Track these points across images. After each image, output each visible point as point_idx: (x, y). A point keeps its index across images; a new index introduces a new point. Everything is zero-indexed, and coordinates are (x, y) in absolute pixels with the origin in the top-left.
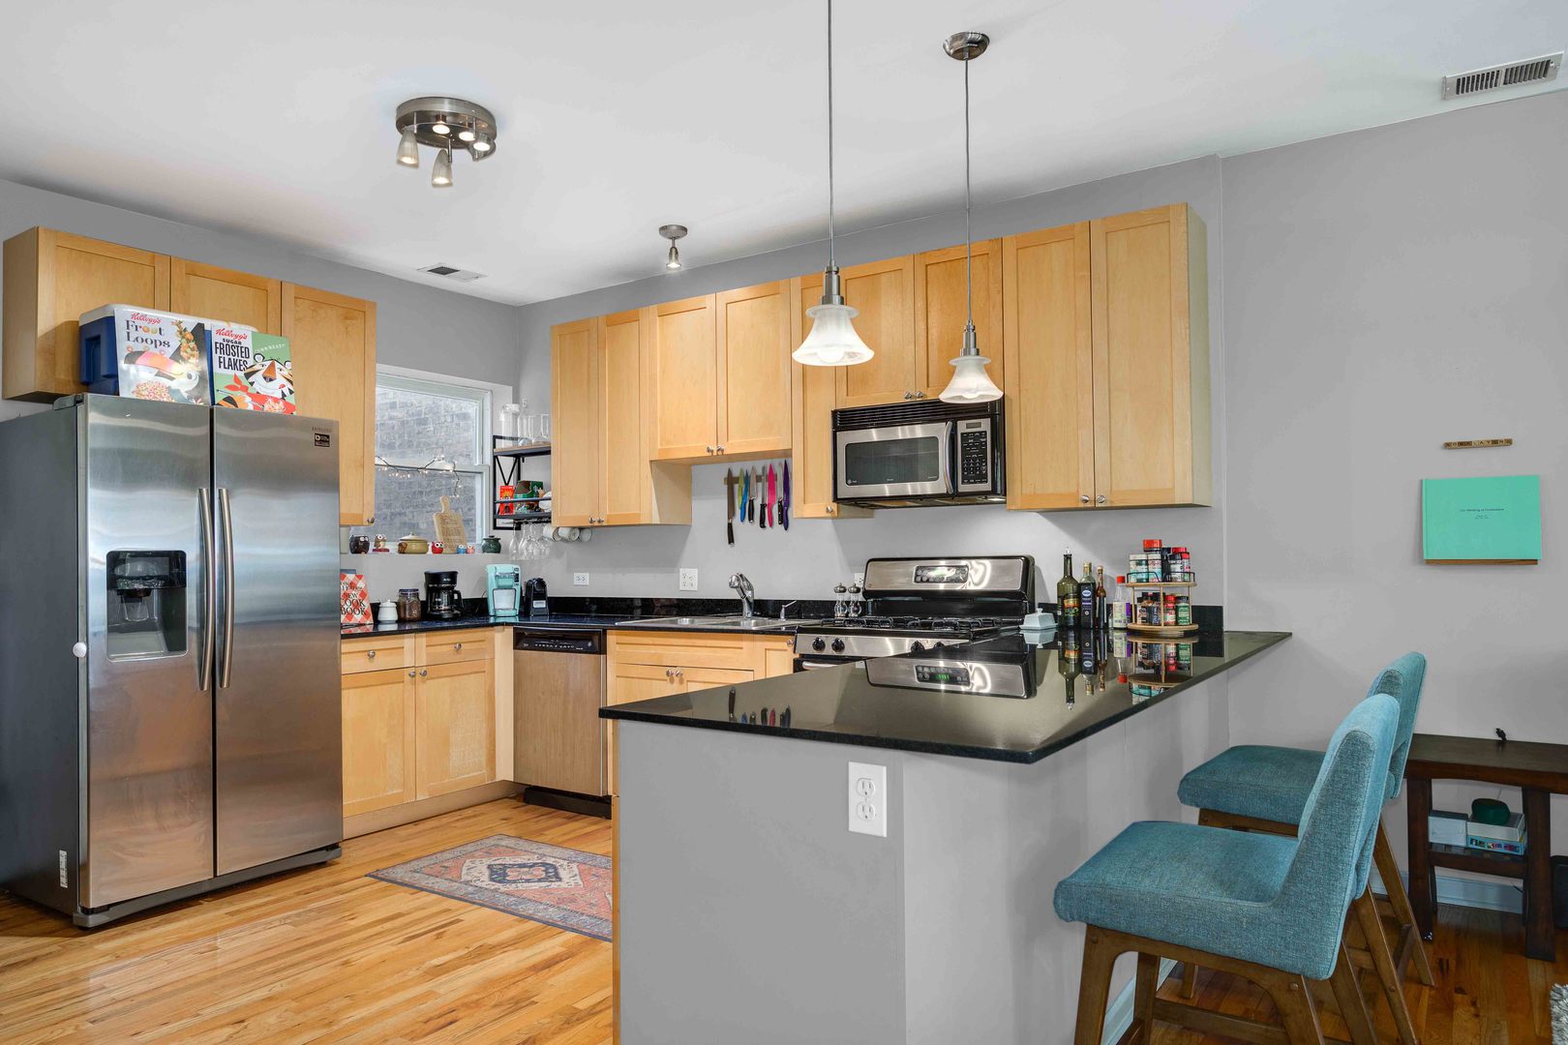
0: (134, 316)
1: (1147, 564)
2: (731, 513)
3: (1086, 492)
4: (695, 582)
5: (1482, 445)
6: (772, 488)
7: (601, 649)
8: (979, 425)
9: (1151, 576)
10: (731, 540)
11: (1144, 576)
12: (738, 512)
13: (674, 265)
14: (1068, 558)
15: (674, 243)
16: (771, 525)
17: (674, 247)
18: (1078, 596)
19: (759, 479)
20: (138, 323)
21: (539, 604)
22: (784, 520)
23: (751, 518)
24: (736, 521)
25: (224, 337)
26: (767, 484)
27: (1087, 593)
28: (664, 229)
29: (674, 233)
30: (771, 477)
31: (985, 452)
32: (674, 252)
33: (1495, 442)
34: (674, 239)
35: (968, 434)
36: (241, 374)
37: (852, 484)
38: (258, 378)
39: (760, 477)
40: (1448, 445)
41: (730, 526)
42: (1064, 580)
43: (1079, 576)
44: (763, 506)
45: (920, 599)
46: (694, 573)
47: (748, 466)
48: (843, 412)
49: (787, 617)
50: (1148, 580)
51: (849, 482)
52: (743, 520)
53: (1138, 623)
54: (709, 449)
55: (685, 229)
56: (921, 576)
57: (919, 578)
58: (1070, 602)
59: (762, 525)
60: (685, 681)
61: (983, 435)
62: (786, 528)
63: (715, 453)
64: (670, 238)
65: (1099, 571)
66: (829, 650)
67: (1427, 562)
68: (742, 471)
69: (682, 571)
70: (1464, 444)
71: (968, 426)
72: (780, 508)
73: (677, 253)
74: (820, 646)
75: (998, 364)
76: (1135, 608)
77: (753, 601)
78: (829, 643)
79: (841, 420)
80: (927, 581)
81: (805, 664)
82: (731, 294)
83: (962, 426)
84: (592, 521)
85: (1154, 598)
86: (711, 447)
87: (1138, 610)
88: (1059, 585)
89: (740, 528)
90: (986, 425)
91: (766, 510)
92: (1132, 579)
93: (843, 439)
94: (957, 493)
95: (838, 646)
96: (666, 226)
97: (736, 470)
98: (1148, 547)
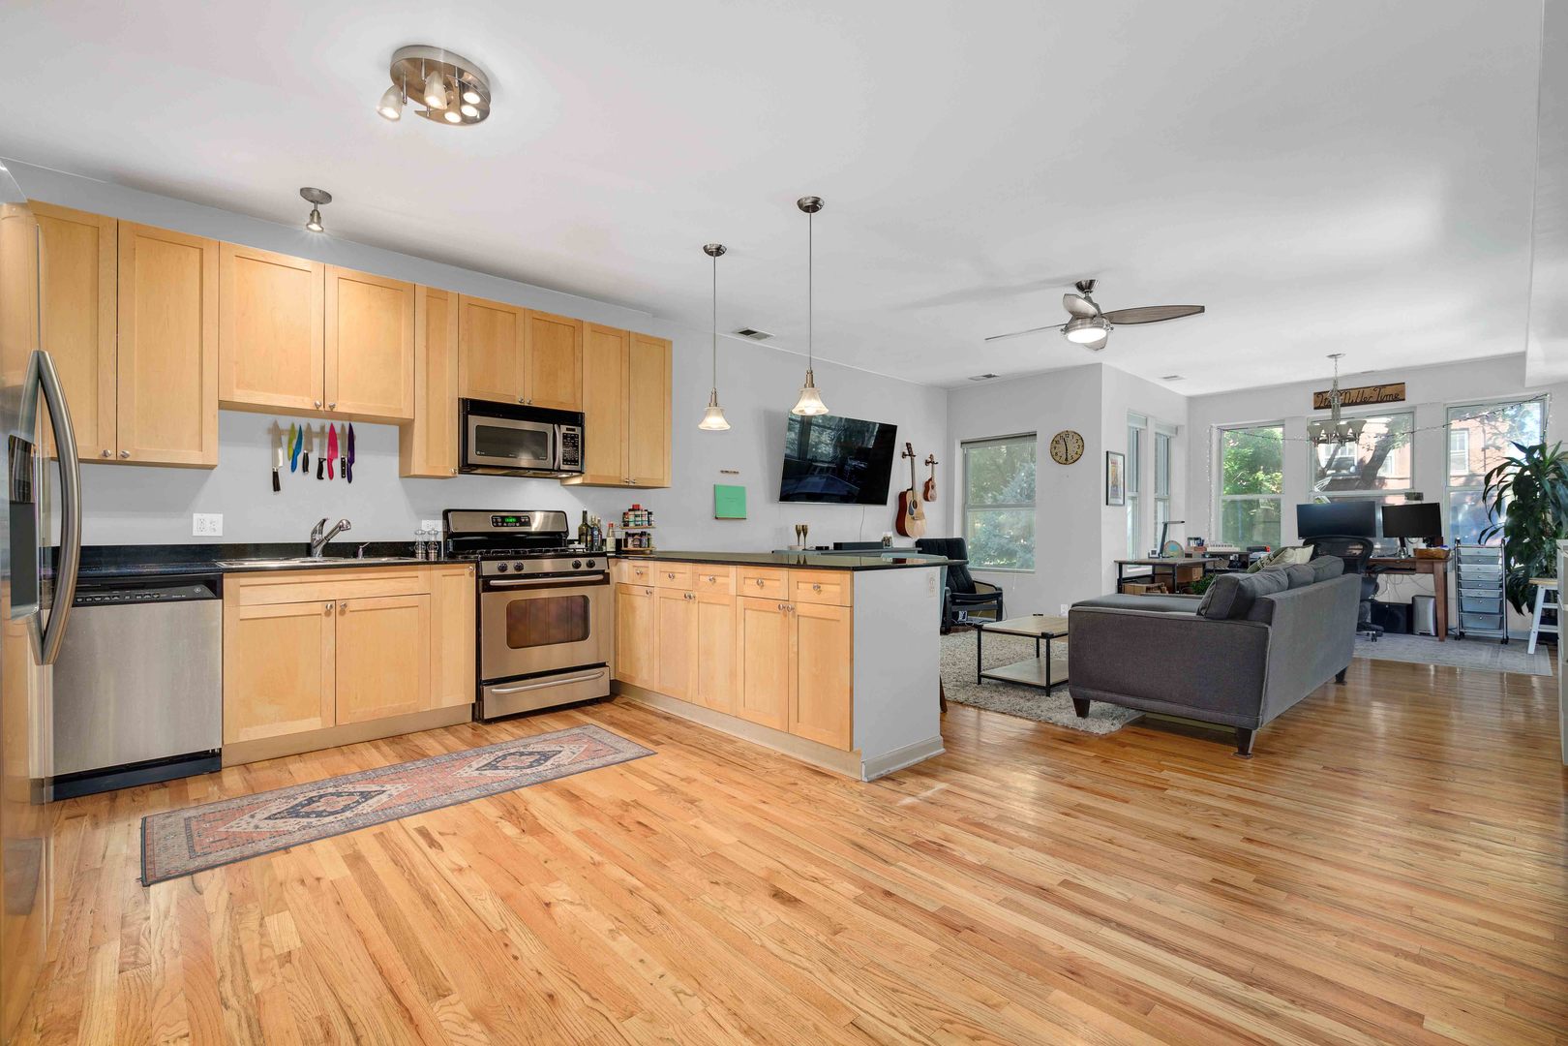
1: (640, 517)
2: (278, 463)
3: (624, 476)
5: (731, 473)
6: (333, 446)
7: (222, 594)
8: (574, 430)
9: (643, 523)
10: (277, 487)
11: (639, 523)
12: (287, 464)
13: (315, 227)
14: (585, 513)
15: (316, 207)
16: (331, 476)
17: (314, 210)
18: (592, 535)
19: (315, 435)
22: (347, 473)
23: (305, 468)
24: (284, 471)
26: (326, 440)
27: (596, 533)
28: (305, 192)
29: (317, 198)
30: (333, 434)
31: (577, 447)
32: (316, 214)
33: (735, 472)
34: (316, 202)
35: (567, 434)
37: (480, 455)
39: (318, 433)
40: (722, 472)
41: (275, 474)
42: (582, 525)
43: (589, 523)
44: (321, 461)
45: (492, 538)
46: (217, 517)
47: (301, 422)
48: (473, 401)
49: (364, 555)
50: (641, 526)
51: (478, 453)
52: (293, 469)
53: (630, 547)
54: (316, 405)
55: (330, 197)
56: (497, 522)
57: (495, 523)
58: (589, 538)
59: (320, 476)
60: (347, 612)
61: (576, 436)
62: (350, 480)
63: (321, 408)
64: (312, 201)
65: (599, 521)
66: (511, 571)
67: (716, 518)
68: (293, 425)
69: (196, 516)
70: (727, 472)
71: (567, 429)
72: (343, 464)
73: (319, 217)
74: (503, 569)
75: (579, 395)
76: (626, 541)
77: (327, 543)
78: (511, 565)
79: (471, 407)
80: (503, 526)
81: (493, 582)
82: (344, 271)
83: (564, 428)
84: (105, 454)
85: (643, 534)
86: (318, 403)
87: (630, 540)
88: (580, 529)
89: (288, 478)
90: (578, 430)
91: (325, 464)
92: (632, 525)
93: (475, 421)
94: (560, 470)
95: (519, 568)
96: (309, 189)
97: (285, 422)
98: (635, 508)
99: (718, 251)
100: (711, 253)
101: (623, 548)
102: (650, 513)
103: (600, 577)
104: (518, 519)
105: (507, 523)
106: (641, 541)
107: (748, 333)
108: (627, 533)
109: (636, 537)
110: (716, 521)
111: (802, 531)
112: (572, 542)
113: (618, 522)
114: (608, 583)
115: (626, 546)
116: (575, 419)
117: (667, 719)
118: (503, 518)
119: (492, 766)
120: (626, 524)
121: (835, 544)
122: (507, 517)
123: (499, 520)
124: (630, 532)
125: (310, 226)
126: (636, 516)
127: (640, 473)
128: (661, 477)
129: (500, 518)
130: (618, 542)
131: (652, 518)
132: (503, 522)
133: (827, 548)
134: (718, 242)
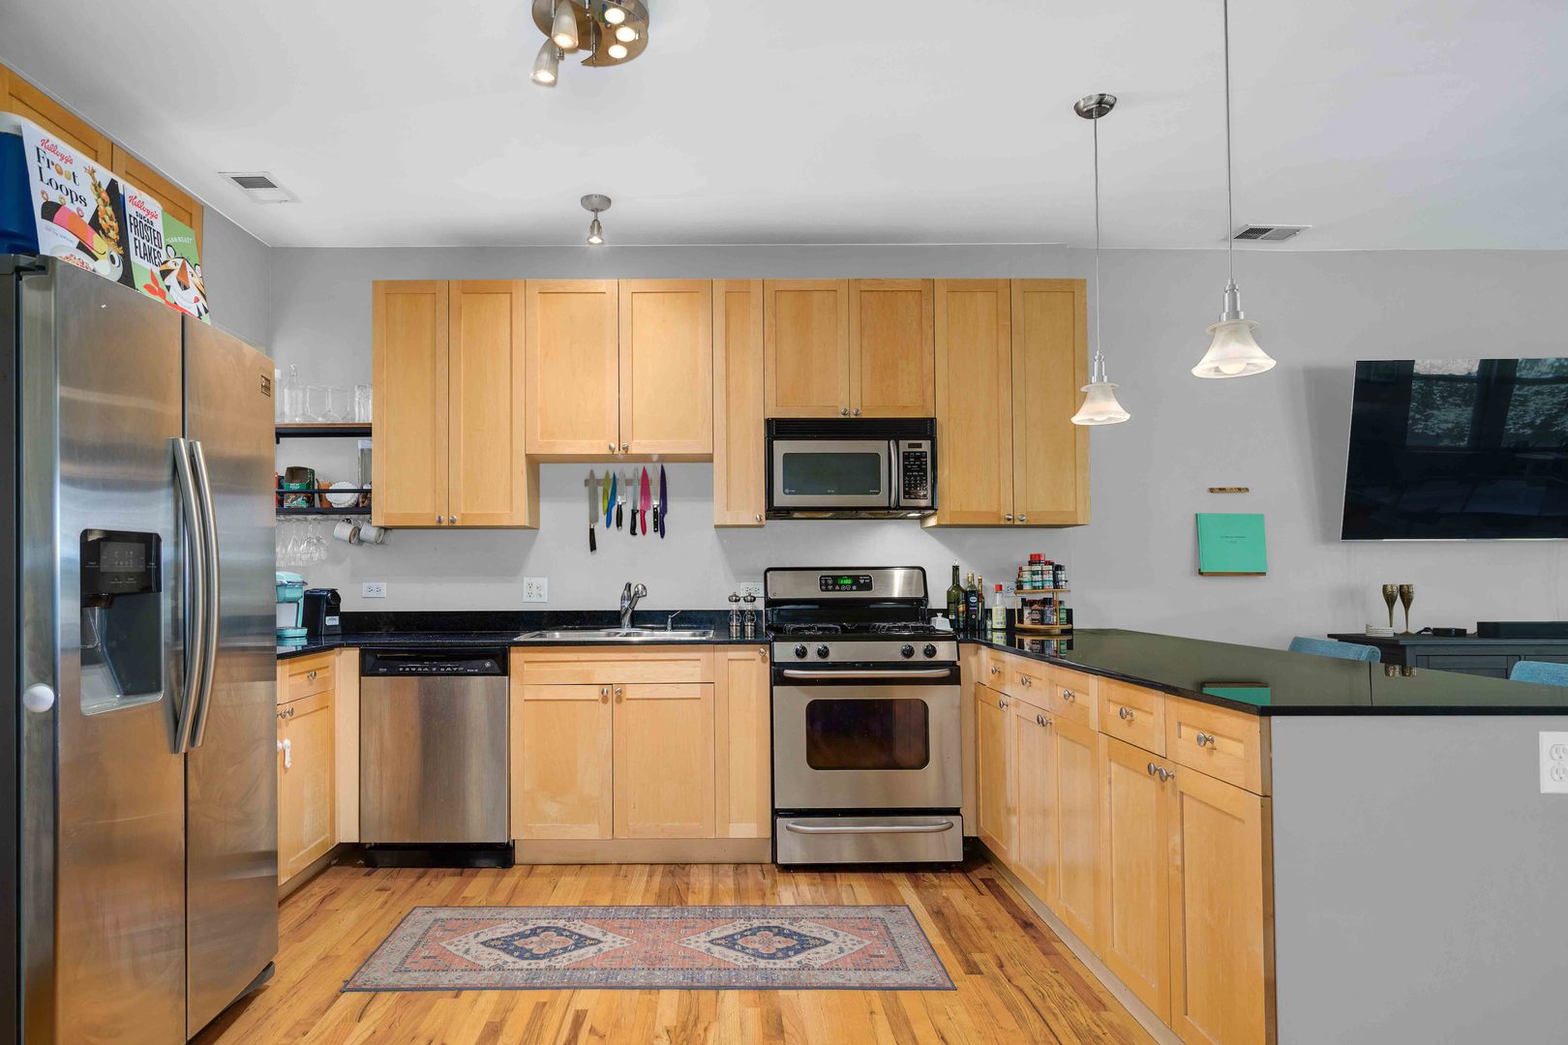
0: (44, 142)
1: (1042, 574)
2: (594, 519)
3: (1006, 512)
4: (544, 592)
5: (1232, 490)
6: (645, 493)
7: (504, 670)
8: (920, 446)
9: (1047, 584)
10: (593, 547)
11: (1040, 584)
12: (603, 518)
13: (596, 240)
14: (956, 569)
15: (596, 216)
16: (644, 531)
17: (596, 220)
18: (967, 603)
19: (628, 482)
20: (50, 155)
21: (332, 621)
22: (660, 527)
23: (619, 523)
24: (600, 527)
25: (139, 210)
26: (639, 488)
27: (973, 599)
28: (586, 201)
29: (597, 204)
30: (645, 479)
31: (925, 471)
32: (596, 227)
33: (1240, 489)
34: (596, 210)
35: (909, 453)
36: (157, 271)
37: (790, 493)
38: (172, 280)
39: (632, 480)
40: (1212, 490)
41: (592, 531)
42: (952, 587)
43: (963, 585)
44: (634, 514)
45: (816, 607)
46: (543, 582)
47: (615, 468)
48: (778, 421)
49: (673, 628)
50: (1043, 588)
51: (787, 491)
52: (608, 524)
53: (1027, 624)
54: (610, 447)
55: (609, 201)
56: (827, 585)
57: (824, 586)
58: (961, 608)
59: (633, 532)
60: (624, 699)
61: (923, 455)
62: (662, 535)
63: (616, 452)
64: (592, 210)
65: (980, 581)
66: (812, 656)
67: (1201, 573)
68: (607, 474)
69: (526, 580)
70: (1222, 490)
71: (910, 446)
72: (655, 514)
73: (599, 227)
74: (801, 653)
75: (930, 392)
76: (1021, 612)
77: (633, 611)
78: (813, 648)
79: (778, 429)
80: (834, 590)
81: (788, 672)
82: (636, 284)
83: (904, 445)
84: (440, 521)
85: (1045, 602)
86: (613, 445)
87: (1026, 612)
88: (949, 593)
89: (604, 534)
90: (926, 446)
91: (638, 516)
92: (1027, 587)
93: (782, 447)
94: (899, 507)
95: (824, 653)
96: (588, 197)
97: (600, 471)
98: (1034, 560)
99: (1102, 107)
100: (1087, 114)
101: (1017, 625)
102: (1058, 568)
103: (944, 672)
104: (855, 579)
105: (840, 585)
106: (1042, 613)
107: (1252, 233)
108: (1023, 600)
109: (1035, 606)
110: (1200, 577)
111: (1400, 596)
112: (934, 612)
113: (1009, 584)
114: (958, 682)
115: (1021, 621)
116: (924, 428)
117: (1027, 925)
118: (835, 578)
119: (730, 942)
120: (1020, 587)
121: (1480, 625)
122: (841, 577)
123: (830, 582)
124: (1029, 597)
125: (591, 240)
126: (1034, 573)
127: (1037, 502)
128: (1072, 509)
129: (831, 578)
130: (1010, 613)
131: (1062, 576)
132: (834, 584)
133: (1461, 633)
134: (1095, 93)
